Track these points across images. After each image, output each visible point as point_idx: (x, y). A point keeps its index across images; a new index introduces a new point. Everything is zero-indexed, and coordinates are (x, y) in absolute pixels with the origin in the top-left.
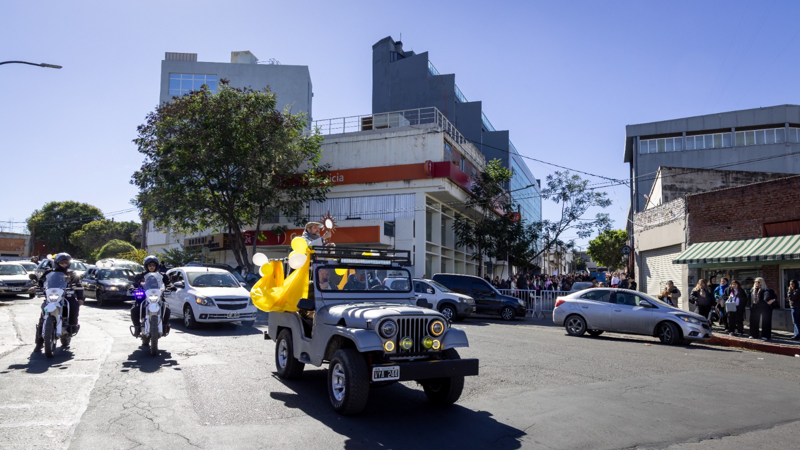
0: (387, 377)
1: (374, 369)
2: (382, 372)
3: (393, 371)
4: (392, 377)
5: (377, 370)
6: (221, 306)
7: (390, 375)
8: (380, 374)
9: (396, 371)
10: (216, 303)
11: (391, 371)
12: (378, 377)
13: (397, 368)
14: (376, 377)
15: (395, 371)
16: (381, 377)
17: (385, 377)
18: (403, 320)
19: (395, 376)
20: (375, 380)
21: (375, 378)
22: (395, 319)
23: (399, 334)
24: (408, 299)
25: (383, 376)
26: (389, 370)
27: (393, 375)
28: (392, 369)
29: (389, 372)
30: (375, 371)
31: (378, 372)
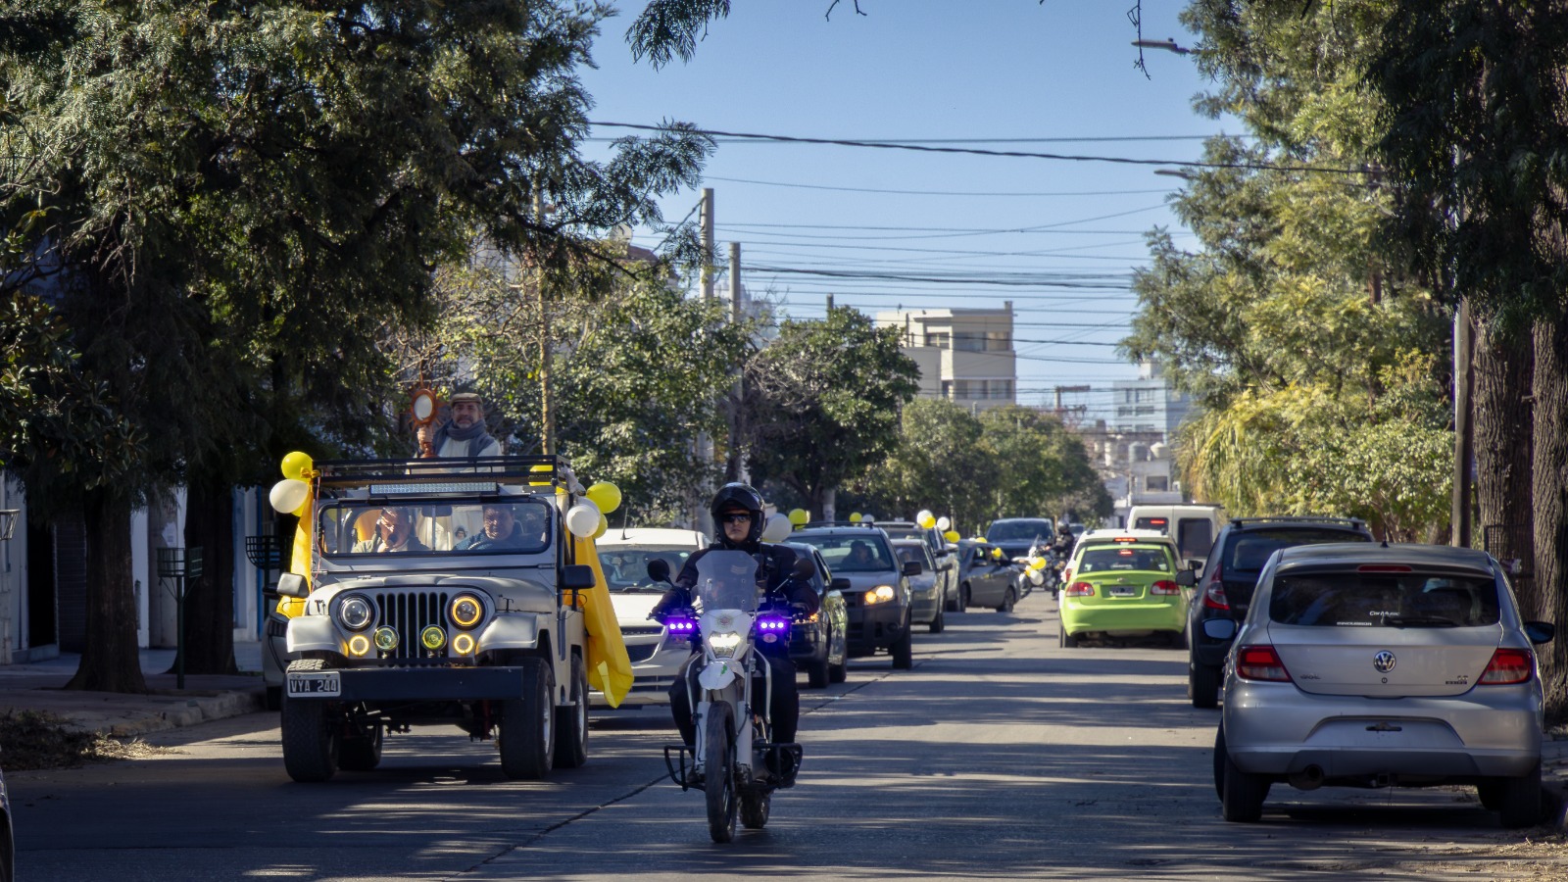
0: (317, 691)
1: (289, 675)
2: (304, 681)
3: (327, 682)
4: (326, 691)
5: (296, 678)
7: (323, 689)
8: (301, 685)
9: (334, 682)
11: (324, 681)
12: (298, 691)
13: (336, 676)
14: (294, 689)
15: (331, 682)
16: (303, 691)
17: (312, 691)
18: (391, 596)
19: (331, 691)
20: (291, 695)
21: (293, 692)
22: (373, 594)
23: (381, 624)
24: (536, 567)
25: (309, 689)
26: (320, 678)
27: (328, 689)
28: (325, 678)
29: (318, 682)
30: (291, 680)
31: (297, 680)
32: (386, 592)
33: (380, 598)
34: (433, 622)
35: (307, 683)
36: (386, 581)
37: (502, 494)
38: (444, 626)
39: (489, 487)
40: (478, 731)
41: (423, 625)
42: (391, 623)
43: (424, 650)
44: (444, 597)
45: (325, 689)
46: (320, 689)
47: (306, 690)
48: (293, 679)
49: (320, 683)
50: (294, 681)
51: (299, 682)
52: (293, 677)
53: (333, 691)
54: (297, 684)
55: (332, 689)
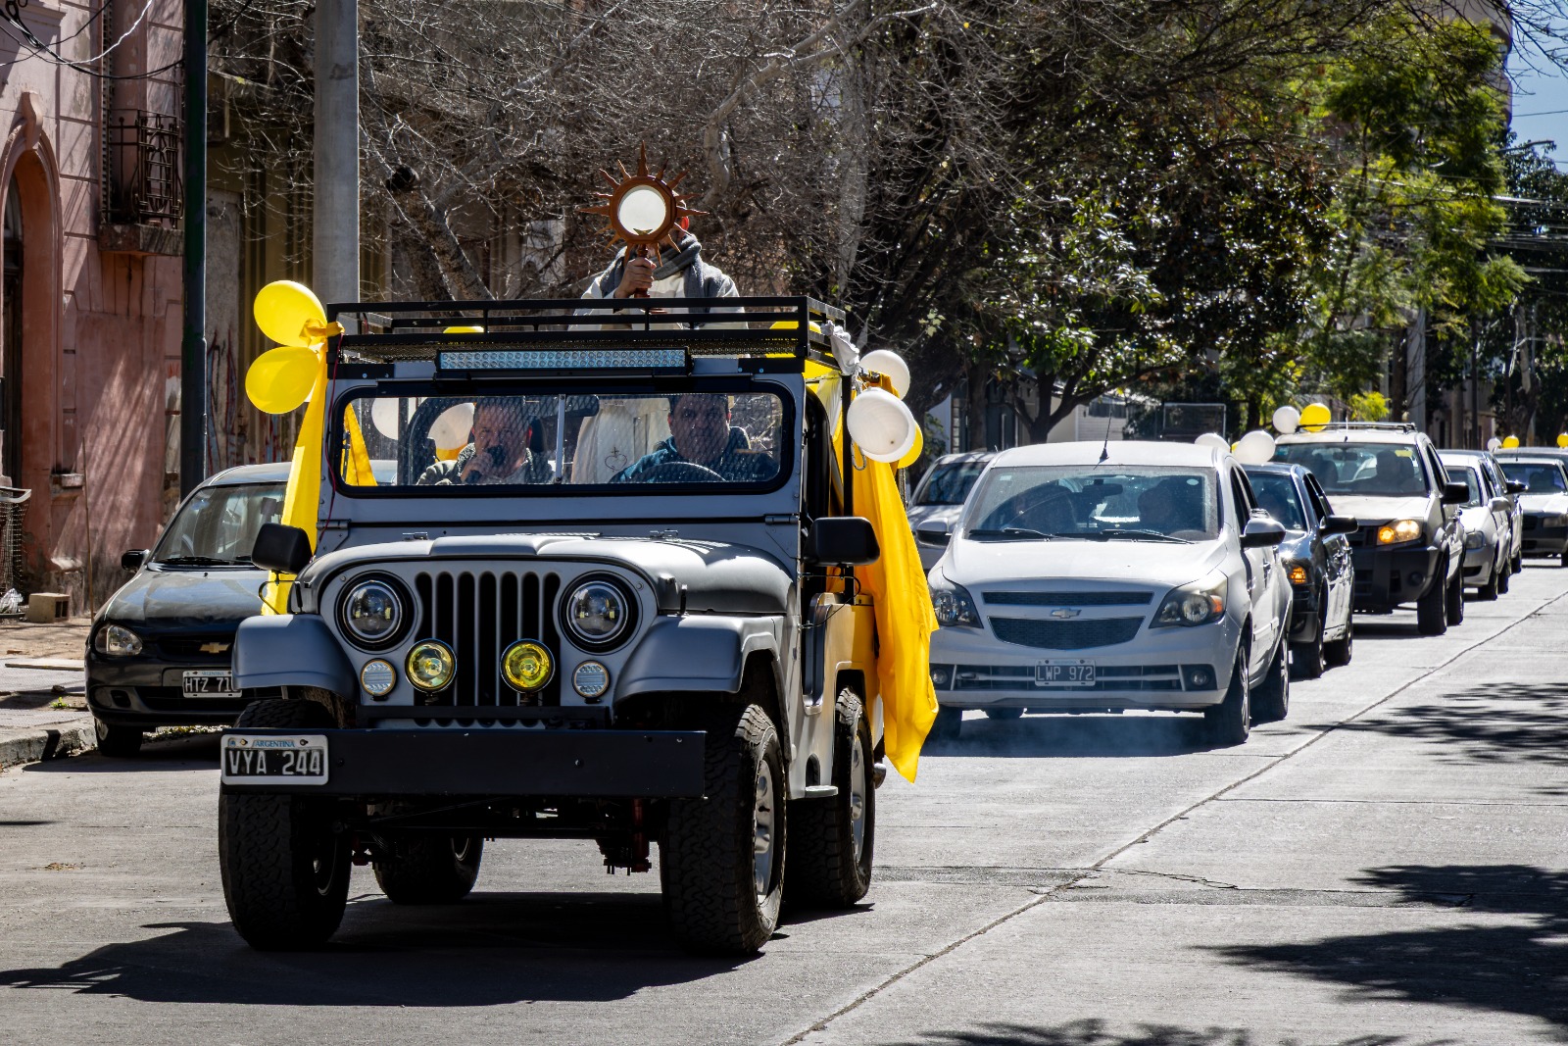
0: (280, 773)
1: (225, 742)
2: (256, 753)
3: (303, 754)
4: (300, 774)
5: (239, 745)
6: (1005, 629)
7: (292, 769)
8: (248, 760)
9: (316, 755)
10: (987, 612)
11: (296, 753)
12: (241, 773)
13: (318, 742)
14: (235, 769)
15: (309, 755)
16: (253, 773)
17: (270, 773)
19: (309, 774)
20: (229, 781)
21: (230, 773)
23: (423, 635)
24: (760, 520)
25: (264, 770)
26: (287, 747)
27: (304, 770)
28: (298, 745)
29: (284, 755)
30: (227, 750)
31: (242, 751)
32: (434, 570)
33: (423, 581)
34: (530, 634)
35: (262, 754)
36: (434, 549)
37: (700, 372)
38: (552, 646)
39: (674, 358)
40: (623, 854)
41: (509, 640)
42: (444, 637)
43: (509, 692)
44: (553, 581)
45: (298, 769)
46: (288, 769)
47: (259, 770)
48: (232, 746)
49: (288, 756)
50: (235, 751)
51: (245, 753)
52: (233, 743)
53: (314, 774)
54: (242, 758)
55: (312, 770)
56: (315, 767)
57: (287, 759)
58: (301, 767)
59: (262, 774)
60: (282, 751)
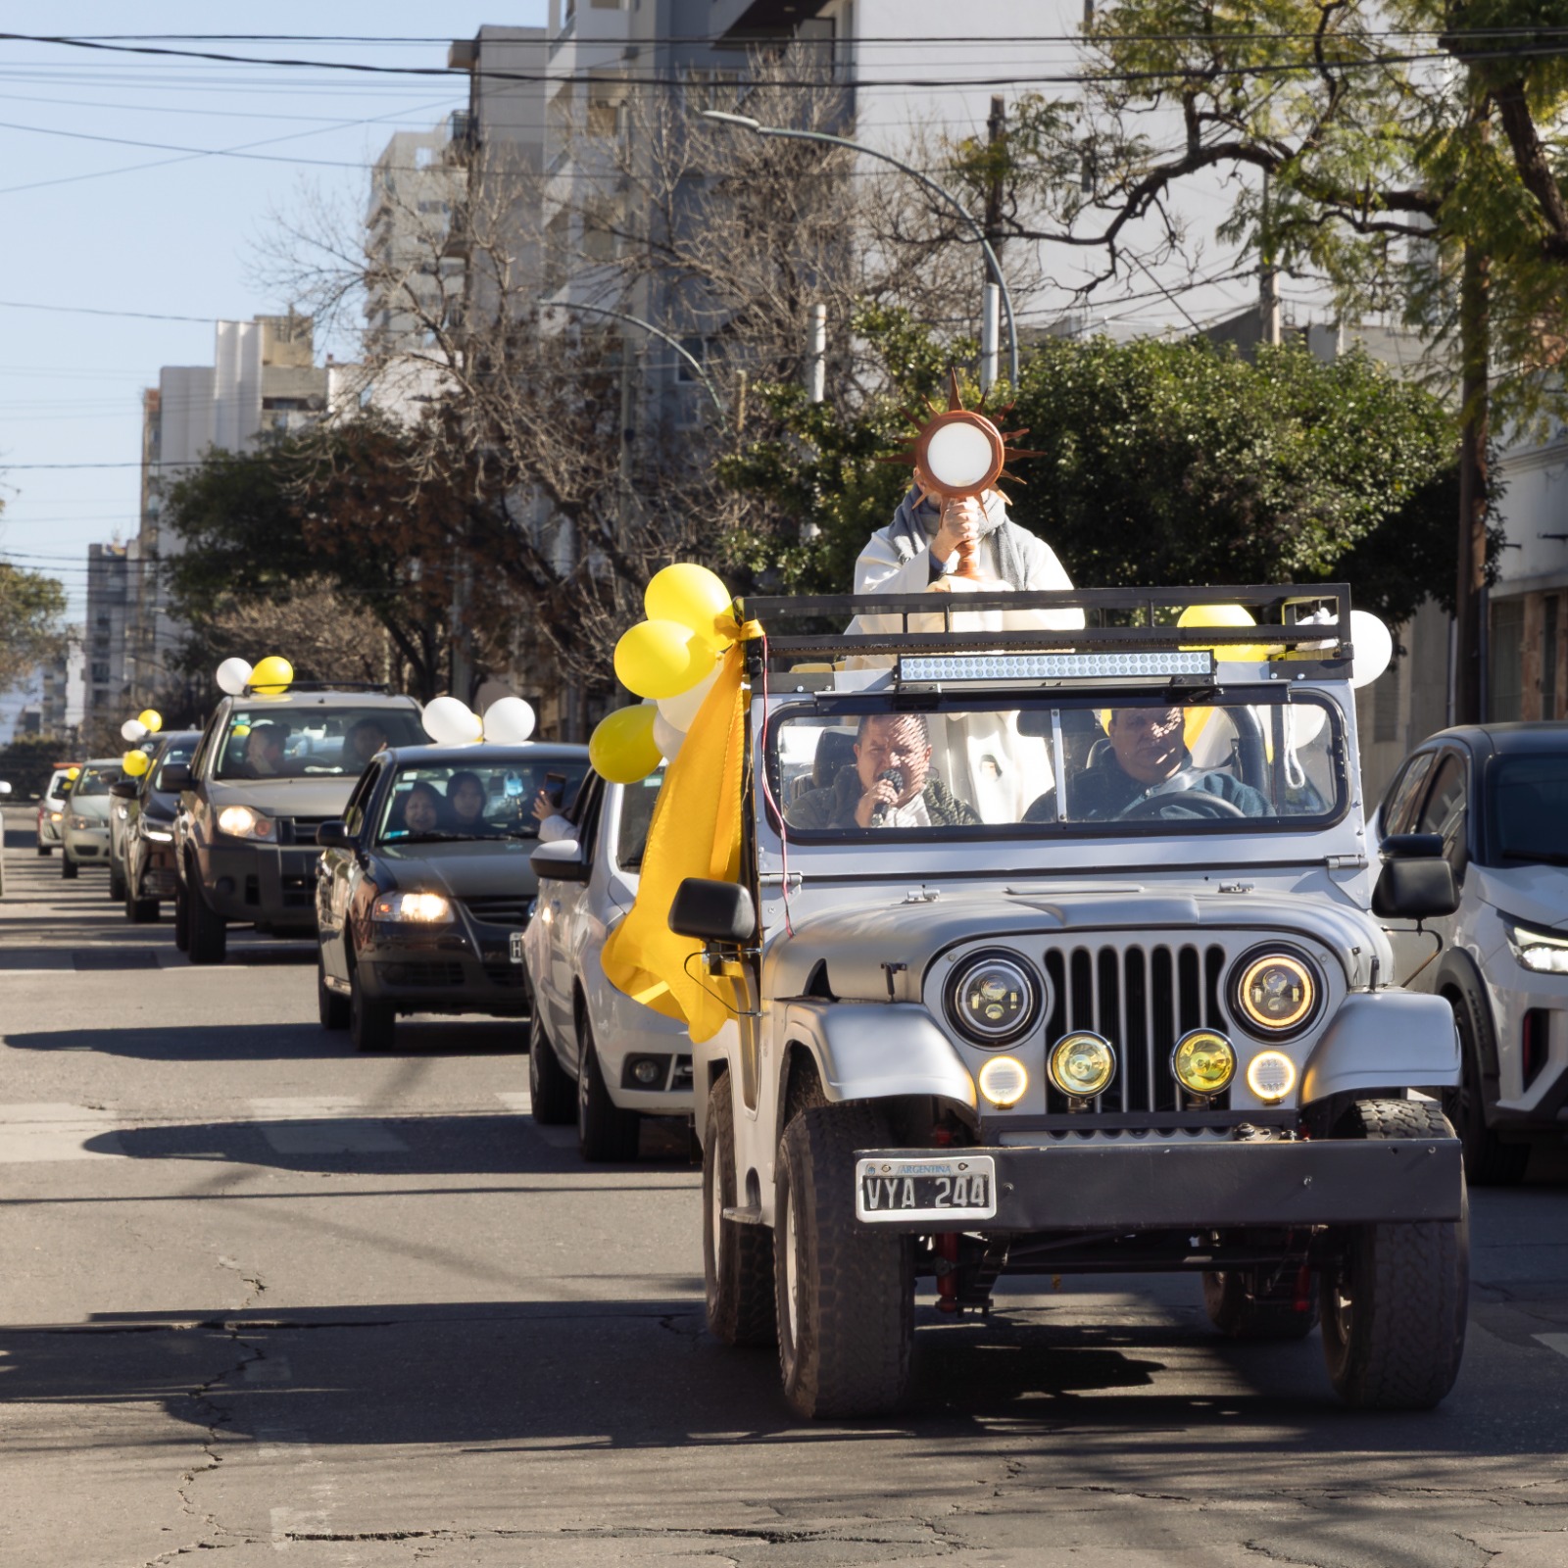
0: (932, 1205)
1: (861, 1169)
2: (901, 1181)
3: (961, 1182)
4: (958, 1206)
5: (879, 1171)
7: (948, 1199)
8: (891, 1190)
9: (978, 1182)
11: (953, 1180)
12: (883, 1204)
13: (983, 1164)
14: (874, 1203)
15: (970, 1182)
16: (898, 1205)
17: (919, 1205)
18: (1081, 956)
19: (970, 1205)
20: (866, 1216)
21: (867, 1208)
22: (1034, 949)
24: (1320, 863)
25: (912, 1202)
26: (941, 1173)
27: (964, 1201)
28: (955, 1171)
29: (938, 1182)
30: (865, 1179)
31: (883, 1179)
33: (1053, 958)
35: (909, 1183)
45: (956, 1200)
46: (943, 1201)
47: (905, 1202)
48: (871, 1174)
49: (943, 1185)
50: (874, 1180)
51: (887, 1182)
52: (872, 1169)
53: (976, 1205)
54: (883, 1187)
55: (973, 1200)
56: (977, 1196)
57: (942, 1187)
58: (960, 1197)
59: (909, 1207)
60: (934, 1179)
